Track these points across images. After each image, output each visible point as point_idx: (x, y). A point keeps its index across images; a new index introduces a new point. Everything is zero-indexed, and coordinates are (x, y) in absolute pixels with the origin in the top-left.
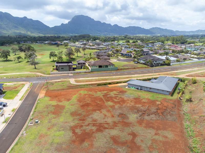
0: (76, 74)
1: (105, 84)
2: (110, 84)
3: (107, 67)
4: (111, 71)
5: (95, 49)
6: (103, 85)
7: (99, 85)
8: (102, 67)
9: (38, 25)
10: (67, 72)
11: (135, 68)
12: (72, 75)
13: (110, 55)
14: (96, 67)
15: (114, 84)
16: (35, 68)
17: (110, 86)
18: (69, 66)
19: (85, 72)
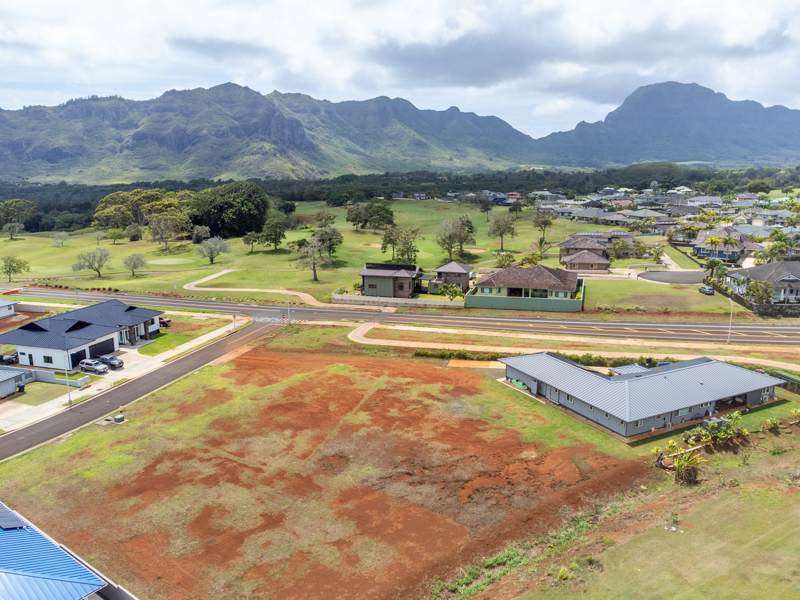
0: (402, 309)
1: (444, 356)
2: (462, 356)
3: (546, 296)
4: (544, 313)
5: (617, 223)
6: (433, 356)
7: (420, 354)
8: (521, 295)
9: (493, 132)
10: (383, 299)
11: (666, 313)
12: (392, 310)
13: (630, 252)
14: (494, 291)
15: (478, 359)
16: (316, 279)
17: (453, 363)
18: (396, 279)
19: (445, 308)
